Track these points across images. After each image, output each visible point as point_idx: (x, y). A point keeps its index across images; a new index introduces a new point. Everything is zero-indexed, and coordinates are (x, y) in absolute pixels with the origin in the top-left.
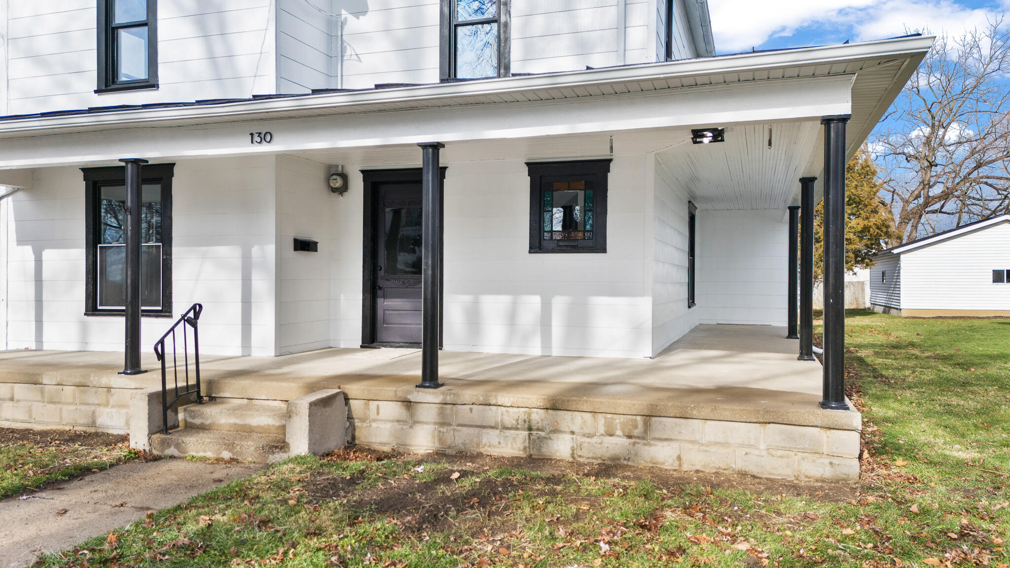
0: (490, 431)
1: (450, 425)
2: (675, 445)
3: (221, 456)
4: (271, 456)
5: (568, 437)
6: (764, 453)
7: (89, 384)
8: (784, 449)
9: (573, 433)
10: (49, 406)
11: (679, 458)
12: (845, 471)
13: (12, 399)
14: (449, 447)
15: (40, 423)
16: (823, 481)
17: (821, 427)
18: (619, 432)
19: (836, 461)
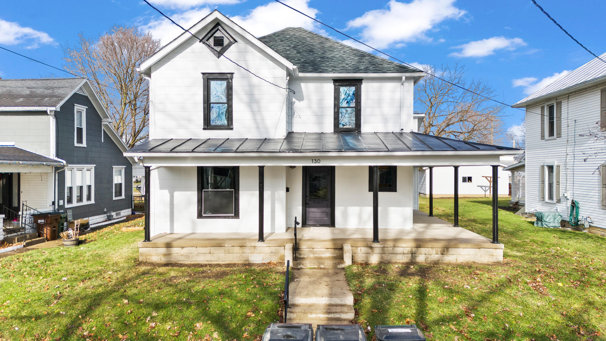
0: (399, 255)
1: (386, 254)
2: (455, 256)
3: (320, 267)
4: (338, 266)
5: (424, 255)
6: (479, 256)
7: (246, 246)
8: (485, 255)
9: (425, 254)
10: (228, 255)
11: (456, 259)
12: (500, 260)
13: (210, 253)
14: (386, 261)
15: (223, 261)
16: (495, 263)
17: (494, 249)
18: (439, 253)
19: (498, 257)
